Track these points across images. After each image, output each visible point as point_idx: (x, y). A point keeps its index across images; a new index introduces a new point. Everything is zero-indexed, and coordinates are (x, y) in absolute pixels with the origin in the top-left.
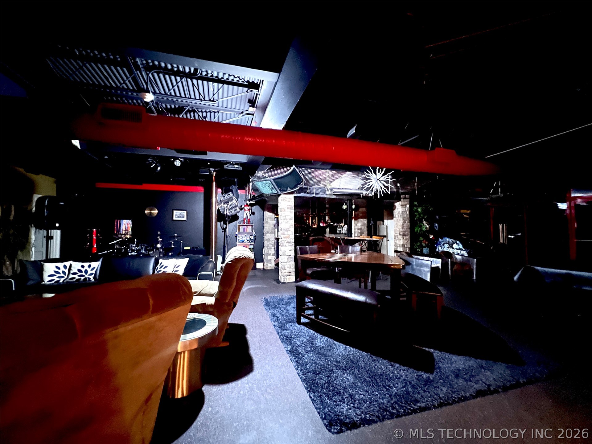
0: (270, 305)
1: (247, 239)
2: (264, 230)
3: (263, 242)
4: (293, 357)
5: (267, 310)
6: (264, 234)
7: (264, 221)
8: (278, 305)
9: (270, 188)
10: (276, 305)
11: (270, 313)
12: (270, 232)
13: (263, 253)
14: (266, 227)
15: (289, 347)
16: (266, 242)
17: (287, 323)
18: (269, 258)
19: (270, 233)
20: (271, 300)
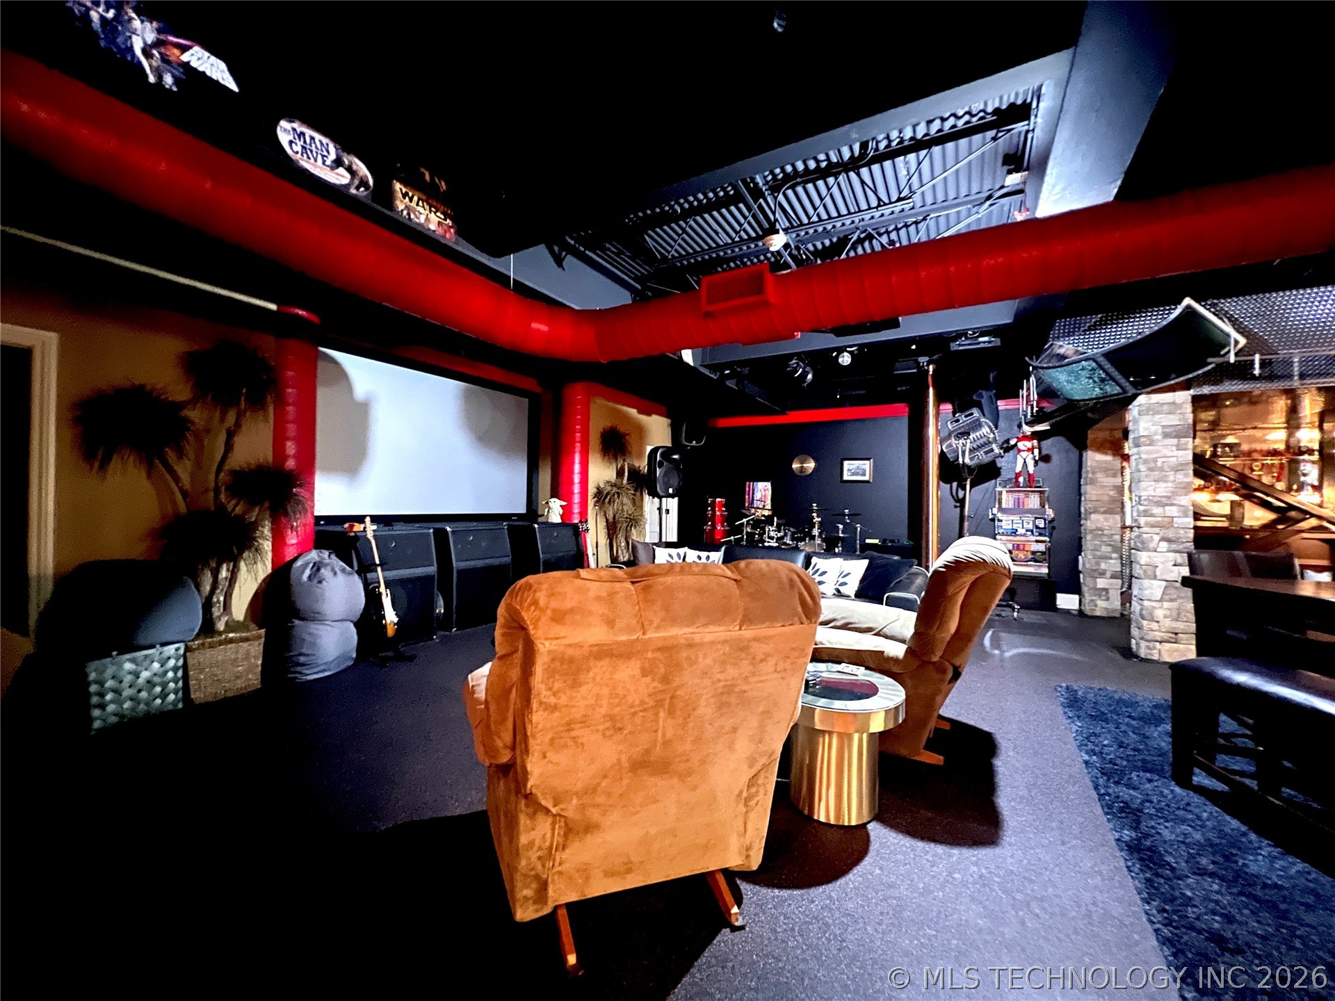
0: (1084, 708)
1: (1025, 526)
2: (1082, 503)
3: (1080, 539)
4: (1138, 866)
5: (1069, 717)
6: (1083, 516)
7: (1082, 480)
8: (1109, 715)
9: (1095, 382)
10: (1103, 713)
11: (1079, 727)
12: (1102, 509)
13: (1080, 567)
14: (1087, 496)
15: (1127, 834)
16: (1089, 537)
17: (1136, 768)
18: (1101, 583)
19: (1105, 513)
20: (1090, 696)
